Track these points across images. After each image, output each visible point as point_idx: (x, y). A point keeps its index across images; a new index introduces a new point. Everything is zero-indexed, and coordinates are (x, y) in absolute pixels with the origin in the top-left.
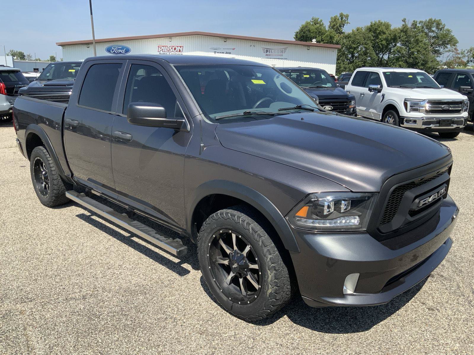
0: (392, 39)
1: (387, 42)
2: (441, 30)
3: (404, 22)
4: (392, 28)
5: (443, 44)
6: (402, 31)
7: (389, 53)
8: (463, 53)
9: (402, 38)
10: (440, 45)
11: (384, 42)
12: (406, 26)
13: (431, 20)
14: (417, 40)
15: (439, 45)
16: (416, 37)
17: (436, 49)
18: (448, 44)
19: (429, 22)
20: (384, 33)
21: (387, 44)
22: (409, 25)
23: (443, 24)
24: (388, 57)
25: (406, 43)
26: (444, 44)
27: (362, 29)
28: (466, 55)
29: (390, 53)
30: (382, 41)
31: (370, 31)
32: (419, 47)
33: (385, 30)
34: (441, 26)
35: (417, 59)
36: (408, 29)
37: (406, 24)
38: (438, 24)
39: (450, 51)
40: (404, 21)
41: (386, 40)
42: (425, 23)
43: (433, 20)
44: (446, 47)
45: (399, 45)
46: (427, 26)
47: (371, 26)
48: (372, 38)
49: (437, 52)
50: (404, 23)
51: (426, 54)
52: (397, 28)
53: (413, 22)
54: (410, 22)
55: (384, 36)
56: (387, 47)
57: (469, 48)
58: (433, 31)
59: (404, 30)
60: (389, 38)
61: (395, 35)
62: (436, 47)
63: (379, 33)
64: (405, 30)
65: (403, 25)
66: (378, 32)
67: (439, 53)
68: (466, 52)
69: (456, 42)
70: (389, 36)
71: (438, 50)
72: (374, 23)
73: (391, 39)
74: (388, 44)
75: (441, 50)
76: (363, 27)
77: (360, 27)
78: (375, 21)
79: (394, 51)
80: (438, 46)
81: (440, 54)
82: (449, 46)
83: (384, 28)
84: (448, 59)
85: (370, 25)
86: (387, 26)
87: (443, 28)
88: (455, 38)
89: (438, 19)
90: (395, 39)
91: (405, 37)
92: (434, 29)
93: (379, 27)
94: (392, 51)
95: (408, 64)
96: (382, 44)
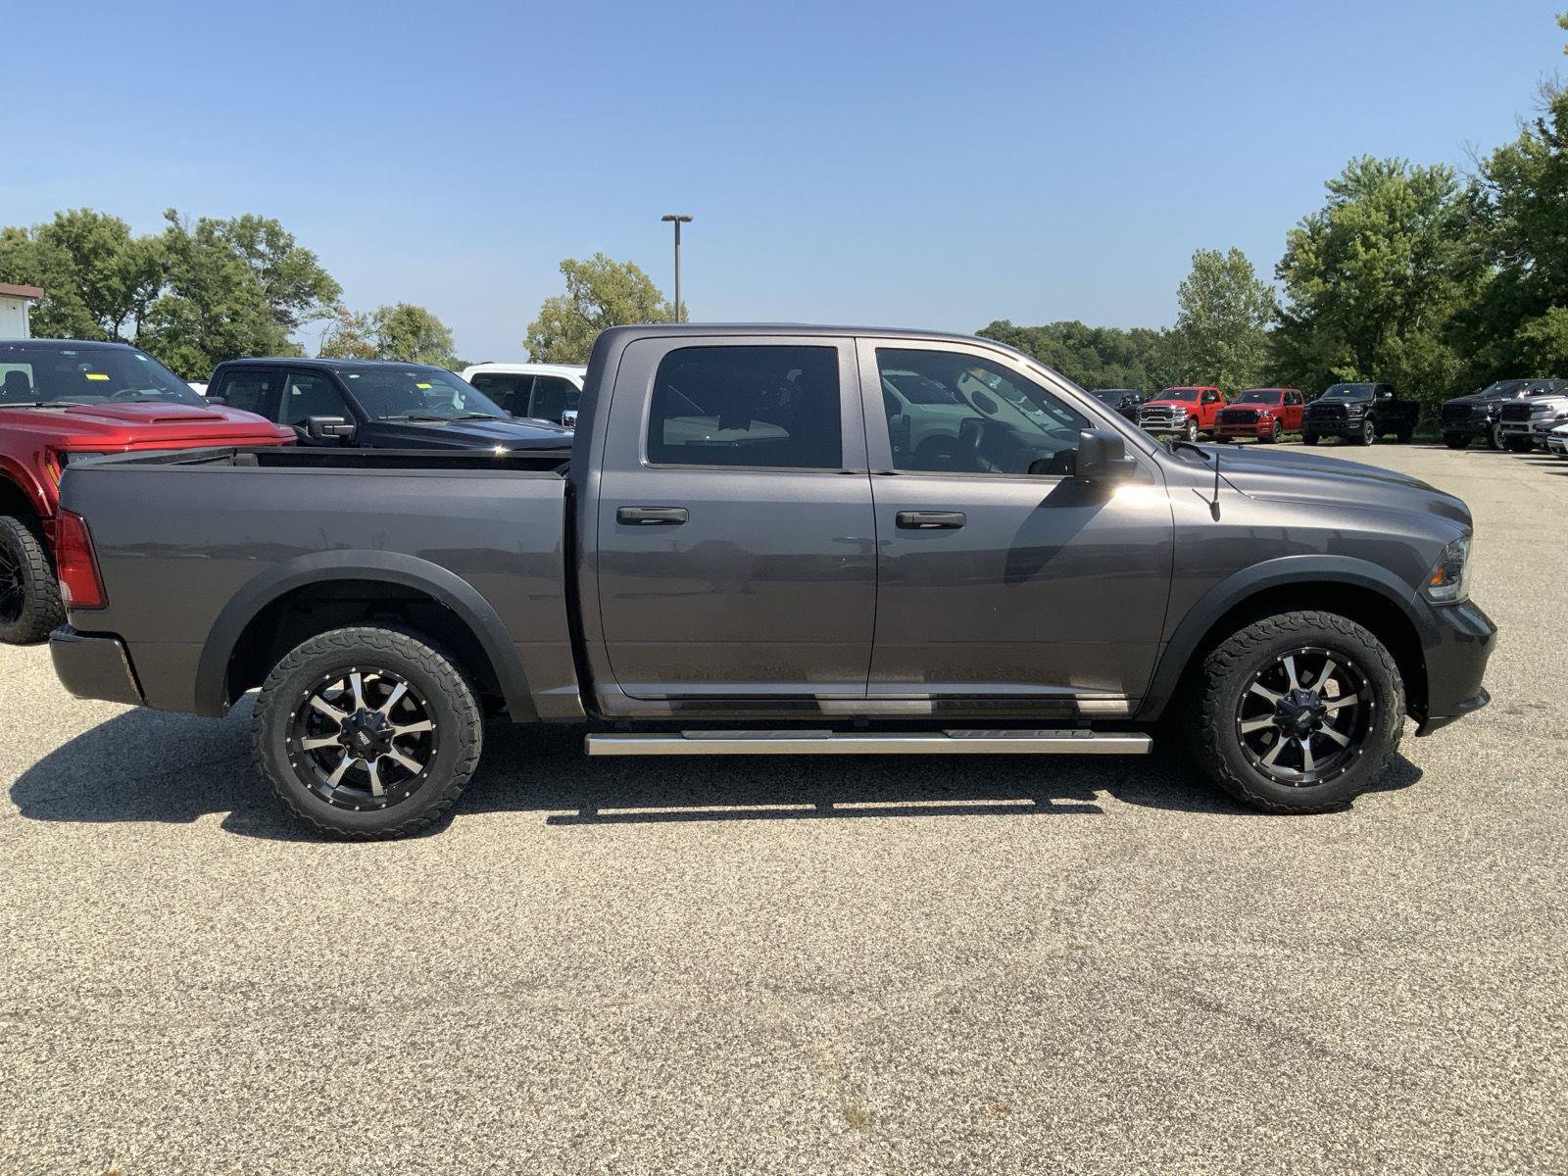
0: (143, 272)
1: (128, 283)
2: (283, 253)
3: (172, 219)
4: (135, 236)
5: (296, 295)
6: (169, 248)
7: (138, 319)
8: (362, 324)
9: (175, 270)
10: (289, 295)
11: (115, 282)
12: (181, 234)
13: (247, 219)
14: (226, 279)
15: (287, 298)
16: (218, 269)
17: (279, 308)
18: (311, 295)
19: (243, 226)
20: (111, 253)
21: (128, 287)
22: (191, 233)
23: (286, 234)
24: (138, 332)
25: (191, 288)
26: (301, 295)
27: (24, 236)
28: (373, 328)
29: (141, 316)
30: (107, 278)
31: (59, 241)
32: (237, 300)
33: (112, 244)
34: (282, 242)
35: (233, 336)
36: (189, 243)
37: (180, 229)
38: (273, 234)
39: (323, 315)
40: (171, 216)
41: (123, 273)
42: (231, 231)
43: (256, 219)
44: (307, 303)
45: (166, 291)
46: (239, 238)
47: (60, 226)
48: (73, 267)
49: (283, 318)
50: (171, 224)
51: (261, 324)
52: (153, 238)
53: (200, 224)
54: (189, 223)
55: (114, 262)
56: (127, 298)
57: (376, 311)
58: (262, 256)
59: (177, 245)
60: (133, 269)
61: (150, 262)
62: (278, 303)
63: (95, 252)
64: (179, 245)
65: (171, 231)
66: (88, 246)
67: (291, 321)
68: (370, 320)
69: (337, 290)
70: (131, 261)
71: (285, 313)
72: (66, 215)
73: (140, 273)
74: (132, 289)
75: (295, 313)
76: (29, 228)
77: (18, 228)
78: (69, 210)
79: (156, 312)
80: (281, 301)
81: (294, 323)
82: (314, 300)
83: (107, 234)
84: (326, 340)
85: (53, 223)
86: (119, 232)
87: (290, 246)
88: (326, 278)
89: (270, 219)
90: (151, 273)
91: (185, 267)
92: (262, 247)
93: (90, 231)
94: (147, 312)
95: (208, 352)
96: (109, 289)
